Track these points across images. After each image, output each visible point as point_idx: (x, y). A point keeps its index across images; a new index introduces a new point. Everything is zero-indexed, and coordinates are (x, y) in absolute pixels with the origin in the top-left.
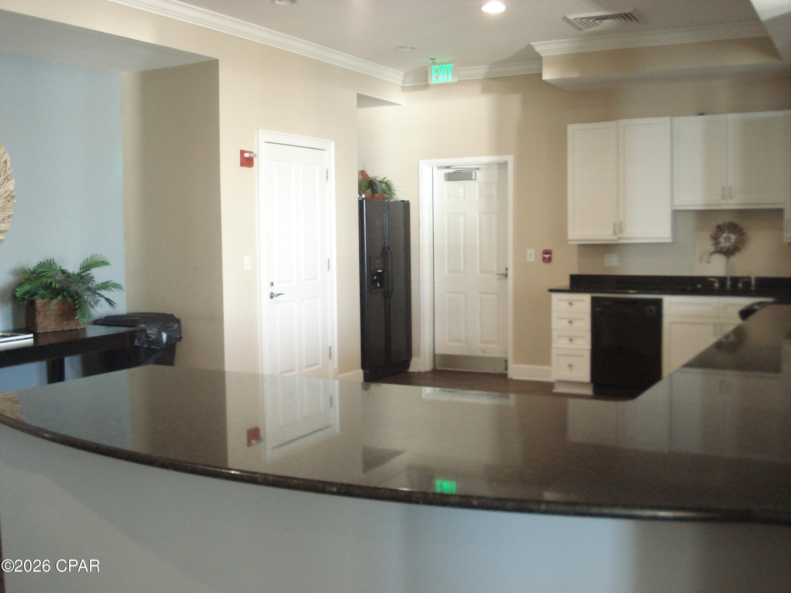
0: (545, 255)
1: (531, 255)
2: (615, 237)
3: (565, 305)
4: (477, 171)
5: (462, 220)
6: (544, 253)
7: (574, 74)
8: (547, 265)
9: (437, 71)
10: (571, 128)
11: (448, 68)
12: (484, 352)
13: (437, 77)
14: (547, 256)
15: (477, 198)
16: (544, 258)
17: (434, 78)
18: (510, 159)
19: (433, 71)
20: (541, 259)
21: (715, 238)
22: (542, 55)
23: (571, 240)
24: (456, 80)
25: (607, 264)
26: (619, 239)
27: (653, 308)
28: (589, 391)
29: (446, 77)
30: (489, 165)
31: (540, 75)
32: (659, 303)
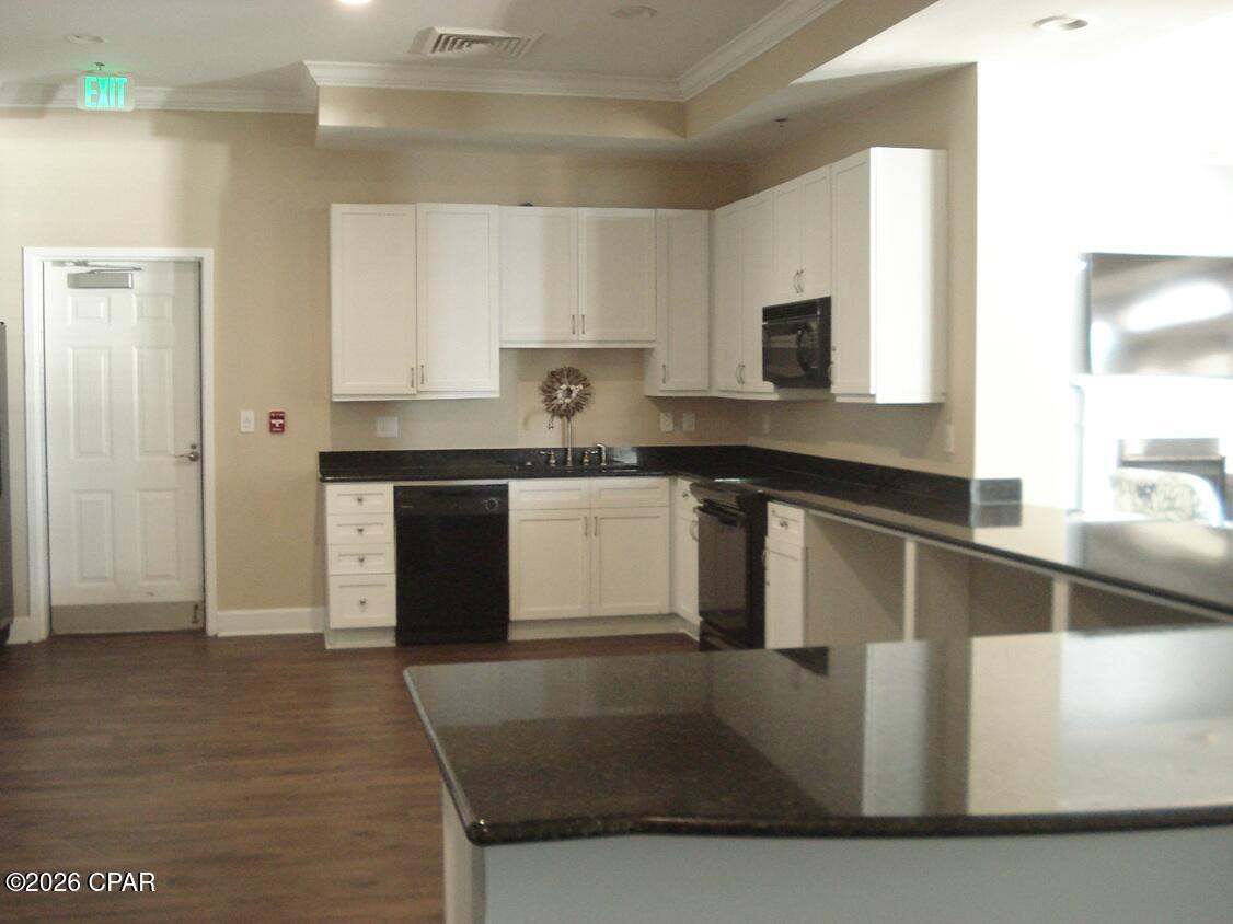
0: (273, 421)
1: (247, 420)
2: (413, 391)
3: (352, 503)
4: (136, 274)
5: (103, 360)
6: (272, 418)
7: (374, 122)
8: (277, 437)
9: (95, 86)
10: (339, 211)
11: (117, 84)
12: (152, 594)
13: (95, 98)
14: (277, 422)
15: (135, 321)
16: (273, 426)
17: (88, 99)
18: (208, 255)
19: (88, 87)
20: (266, 427)
21: (548, 391)
22: (318, 84)
23: (336, 395)
24: (130, 108)
25: (380, 434)
26: (420, 392)
27: (495, 500)
28: (389, 642)
29: (112, 98)
30: (159, 264)
31: (315, 117)
32: (503, 492)
